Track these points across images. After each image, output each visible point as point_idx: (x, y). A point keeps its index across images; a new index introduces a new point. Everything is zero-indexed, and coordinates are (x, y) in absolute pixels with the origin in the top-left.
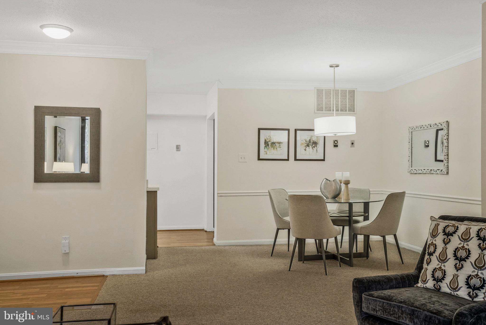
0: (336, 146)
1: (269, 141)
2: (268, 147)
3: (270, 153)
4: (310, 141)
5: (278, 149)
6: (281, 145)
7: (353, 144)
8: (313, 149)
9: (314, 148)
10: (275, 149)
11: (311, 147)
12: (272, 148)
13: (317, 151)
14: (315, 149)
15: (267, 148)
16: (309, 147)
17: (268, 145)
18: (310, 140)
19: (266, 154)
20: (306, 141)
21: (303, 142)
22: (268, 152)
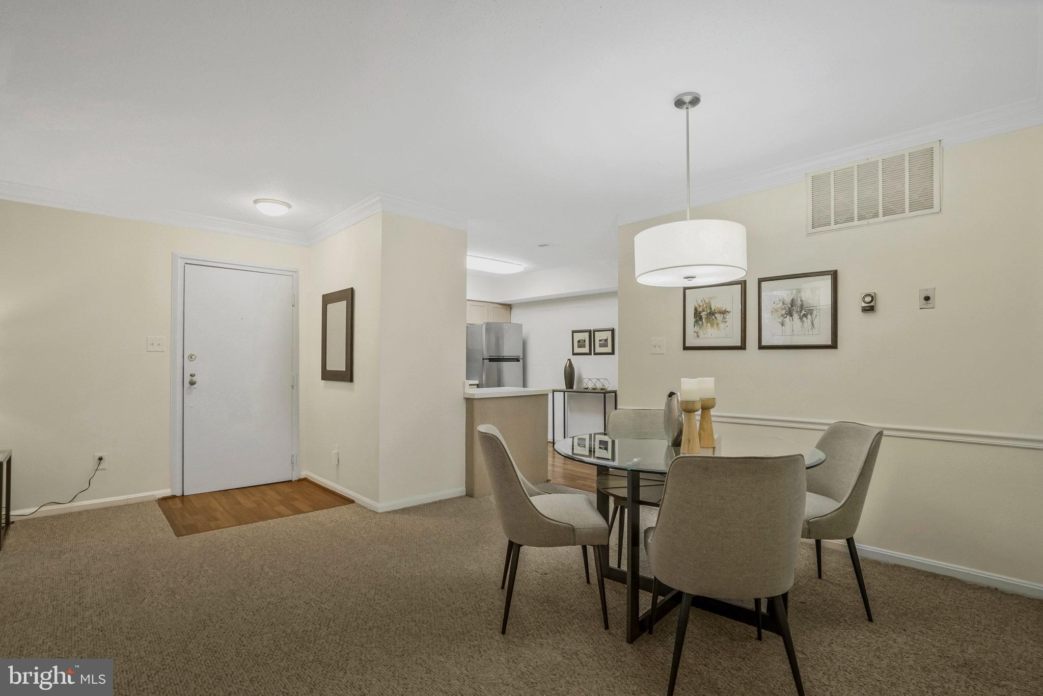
0: (869, 309)
1: (704, 311)
2: (701, 323)
3: (704, 334)
4: (793, 303)
5: (722, 325)
6: (728, 316)
7: (927, 299)
8: (803, 322)
9: (804, 319)
10: (715, 326)
11: (796, 316)
12: (709, 324)
13: (813, 324)
14: (808, 322)
15: (699, 325)
16: (791, 316)
17: (701, 318)
18: (793, 300)
19: (698, 336)
20: (783, 303)
21: (776, 306)
22: (701, 335)
